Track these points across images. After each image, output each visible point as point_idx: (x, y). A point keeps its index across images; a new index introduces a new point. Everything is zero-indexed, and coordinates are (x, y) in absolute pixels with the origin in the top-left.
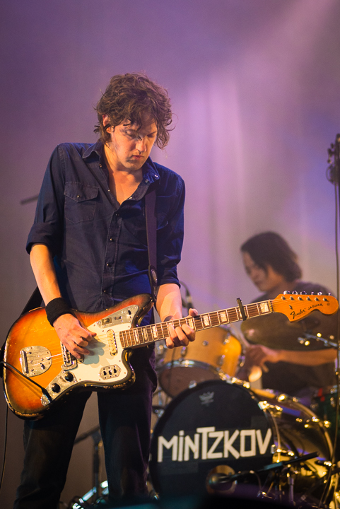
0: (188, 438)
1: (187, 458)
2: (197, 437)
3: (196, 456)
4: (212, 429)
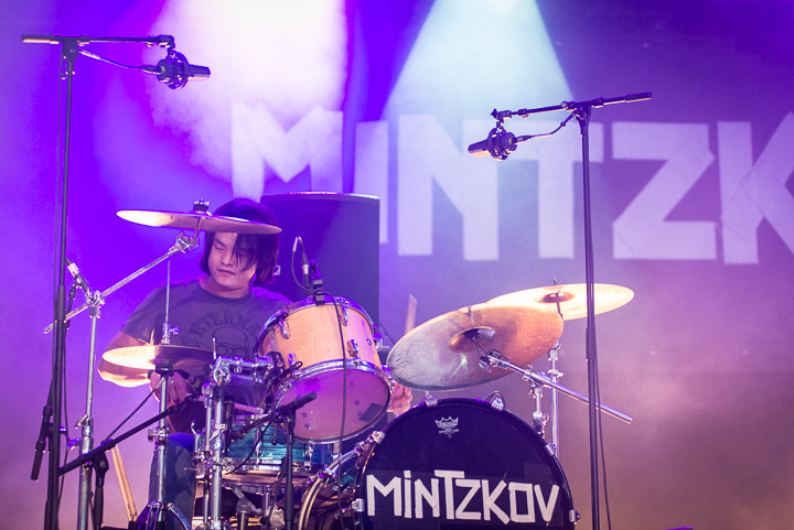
0: (419, 483)
1: (419, 515)
2: (435, 483)
3: (436, 514)
4: (461, 474)
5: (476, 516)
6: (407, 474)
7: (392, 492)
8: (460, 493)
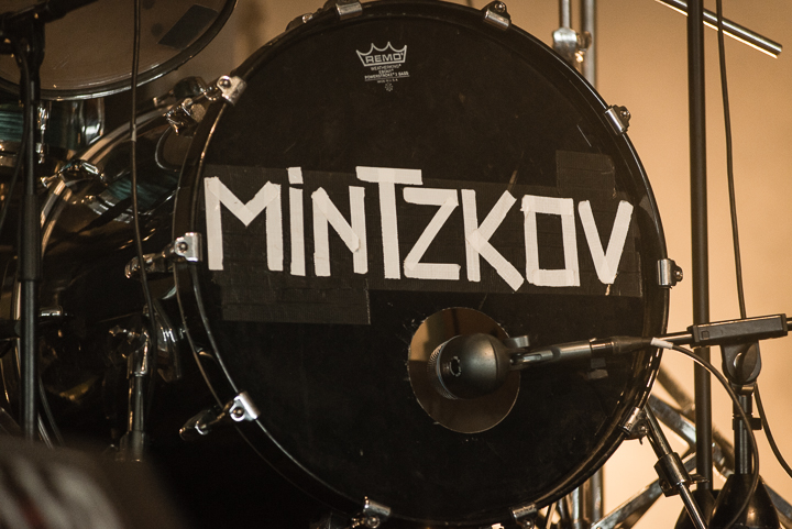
0: (320, 197)
1: (323, 268)
2: (357, 196)
3: (361, 266)
4: (415, 176)
5: (449, 272)
6: (295, 175)
7: (262, 217)
8: (413, 219)
